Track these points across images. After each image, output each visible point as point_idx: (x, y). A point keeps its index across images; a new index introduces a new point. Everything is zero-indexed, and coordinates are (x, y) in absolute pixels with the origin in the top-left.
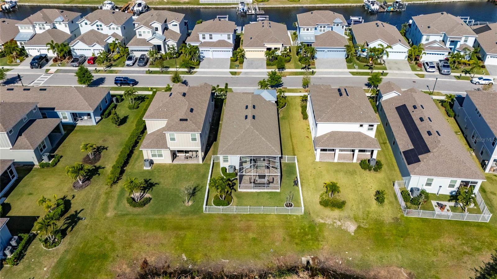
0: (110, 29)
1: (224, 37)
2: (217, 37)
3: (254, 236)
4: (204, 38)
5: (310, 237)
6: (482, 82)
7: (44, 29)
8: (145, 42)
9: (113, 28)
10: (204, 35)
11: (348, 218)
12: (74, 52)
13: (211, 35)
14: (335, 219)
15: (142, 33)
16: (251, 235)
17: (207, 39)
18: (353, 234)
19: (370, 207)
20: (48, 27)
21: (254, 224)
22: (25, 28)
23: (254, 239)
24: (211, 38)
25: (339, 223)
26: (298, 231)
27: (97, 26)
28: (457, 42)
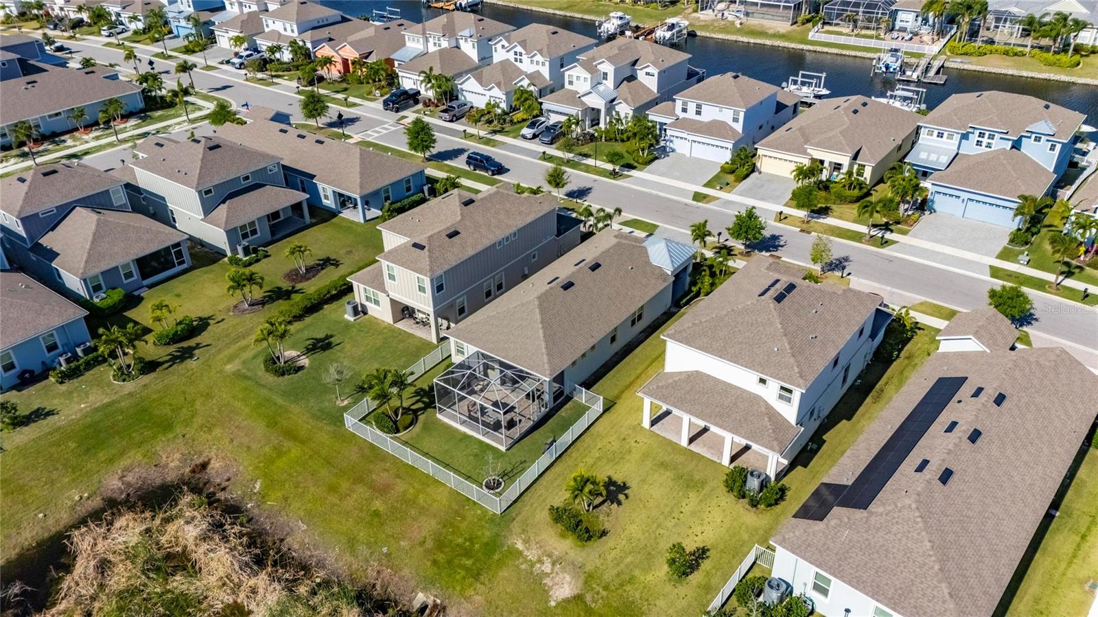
0: (532, 62)
1: (725, 115)
2: (711, 113)
3: (381, 509)
4: (684, 110)
5: (469, 562)
7: (440, 45)
8: (575, 98)
9: (538, 63)
10: (685, 103)
11: (577, 568)
12: (462, 95)
13: (699, 106)
14: (550, 556)
15: (574, 79)
16: (378, 505)
17: (691, 114)
18: (553, 604)
19: (646, 571)
20: (445, 44)
21: (400, 487)
22: (414, 40)
23: (376, 514)
24: (698, 113)
25: (547, 567)
26: (460, 540)
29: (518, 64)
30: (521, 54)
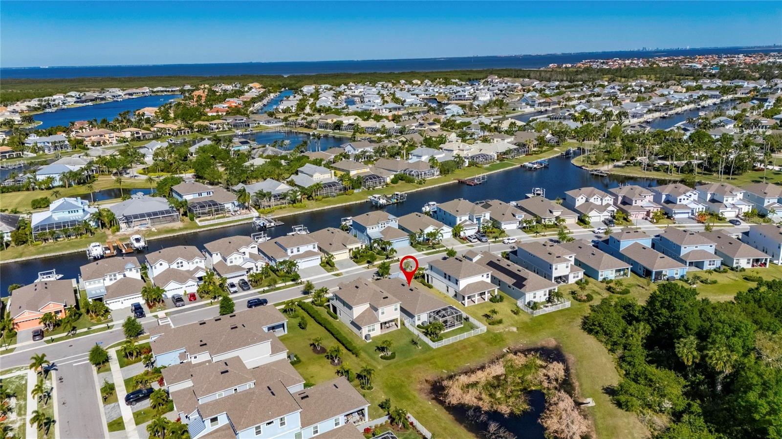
0: (193, 263)
1: (310, 247)
2: (303, 249)
3: (472, 349)
4: (292, 252)
5: (498, 340)
6: (510, 241)
7: (115, 279)
8: (238, 268)
9: (197, 262)
10: (292, 250)
11: (509, 326)
13: (298, 248)
14: (503, 328)
15: (234, 260)
16: (469, 349)
17: (295, 253)
18: (517, 332)
19: (514, 318)
20: (120, 277)
21: (466, 344)
22: (95, 283)
24: (298, 251)
26: (491, 339)
27: (178, 263)
28: (480, 218)
29: (181, 268)
30: (182, 263)
